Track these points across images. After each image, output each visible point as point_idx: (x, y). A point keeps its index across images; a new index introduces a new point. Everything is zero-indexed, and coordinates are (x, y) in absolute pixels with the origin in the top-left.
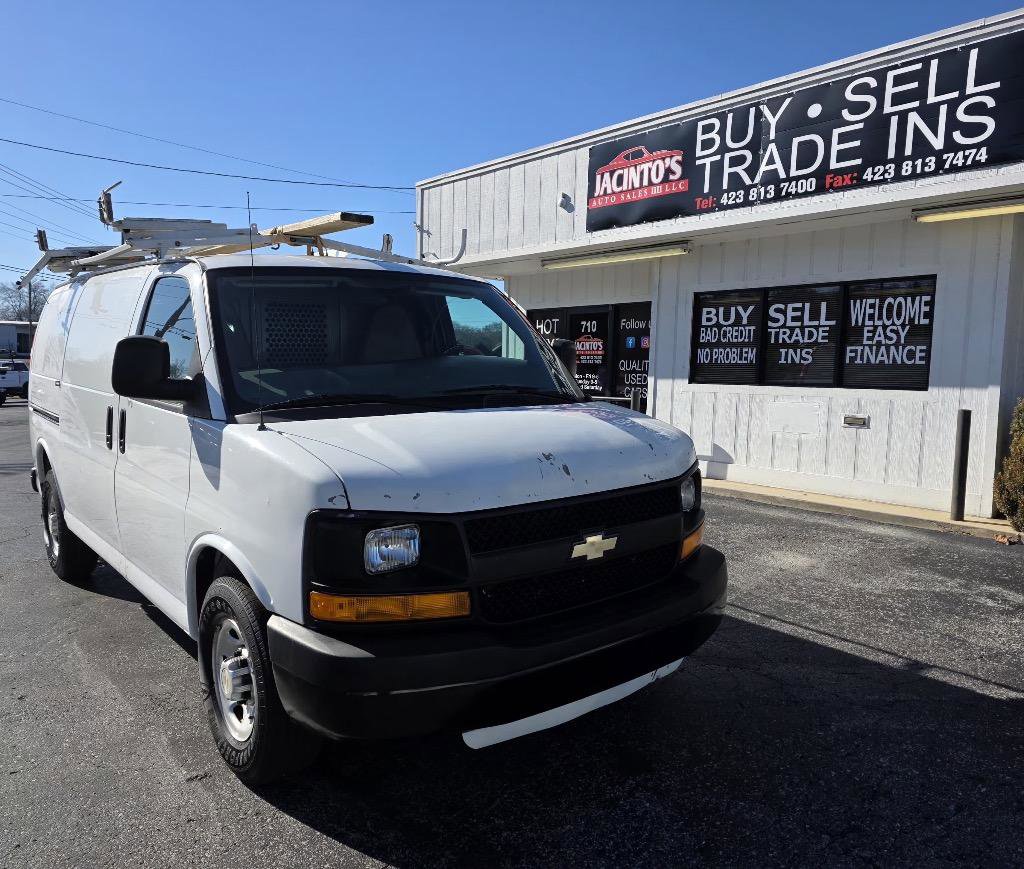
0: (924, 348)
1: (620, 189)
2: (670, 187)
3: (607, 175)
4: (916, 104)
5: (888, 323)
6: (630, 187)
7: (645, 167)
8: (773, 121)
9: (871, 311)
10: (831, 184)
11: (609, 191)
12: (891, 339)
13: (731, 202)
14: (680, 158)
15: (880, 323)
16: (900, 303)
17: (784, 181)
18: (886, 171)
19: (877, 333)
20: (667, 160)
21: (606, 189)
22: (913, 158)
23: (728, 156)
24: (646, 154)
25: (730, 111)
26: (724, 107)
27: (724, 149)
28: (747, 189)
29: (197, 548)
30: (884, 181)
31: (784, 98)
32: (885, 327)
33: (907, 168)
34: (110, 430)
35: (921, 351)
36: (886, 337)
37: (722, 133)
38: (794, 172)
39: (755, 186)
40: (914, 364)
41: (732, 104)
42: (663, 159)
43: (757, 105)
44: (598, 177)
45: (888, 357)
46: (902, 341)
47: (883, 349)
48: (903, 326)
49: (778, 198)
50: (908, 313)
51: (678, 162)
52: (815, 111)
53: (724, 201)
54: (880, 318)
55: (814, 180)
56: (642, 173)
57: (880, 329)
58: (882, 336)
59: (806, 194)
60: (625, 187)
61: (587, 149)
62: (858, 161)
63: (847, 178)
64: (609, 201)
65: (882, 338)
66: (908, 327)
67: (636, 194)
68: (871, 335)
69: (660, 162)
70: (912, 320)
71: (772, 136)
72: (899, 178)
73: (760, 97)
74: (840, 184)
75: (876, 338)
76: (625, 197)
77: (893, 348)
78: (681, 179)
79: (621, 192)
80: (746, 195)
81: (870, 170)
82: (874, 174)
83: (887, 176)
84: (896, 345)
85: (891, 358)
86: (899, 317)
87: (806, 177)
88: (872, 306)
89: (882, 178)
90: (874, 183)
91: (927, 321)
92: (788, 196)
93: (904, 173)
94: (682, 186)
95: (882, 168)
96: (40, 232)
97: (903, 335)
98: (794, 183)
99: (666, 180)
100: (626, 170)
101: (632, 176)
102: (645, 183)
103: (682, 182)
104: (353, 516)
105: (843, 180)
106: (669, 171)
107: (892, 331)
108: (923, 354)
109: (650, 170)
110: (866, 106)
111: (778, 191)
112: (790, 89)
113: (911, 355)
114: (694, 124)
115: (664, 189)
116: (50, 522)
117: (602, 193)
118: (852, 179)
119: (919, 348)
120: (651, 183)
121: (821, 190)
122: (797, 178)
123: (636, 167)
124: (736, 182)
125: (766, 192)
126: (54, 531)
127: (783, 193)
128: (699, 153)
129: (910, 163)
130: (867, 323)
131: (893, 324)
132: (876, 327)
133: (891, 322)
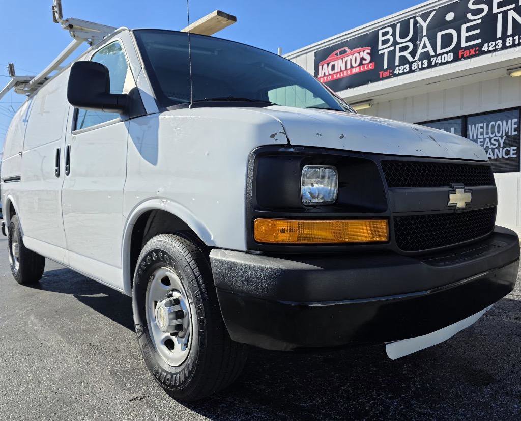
0: (516, 148)
1: (333, 72)
2: (364, 67)
3: (325, 66)
4: (513, 6)
5: (492, 136)
6: (339, 70)
7: (348, 59)
8: (425, 25)
9: (482, 130)
10: (463, 56)
11: (327, 74)
12: (495, 145)
13: (401, 72)
14: (369, 51)
15: (488, 136)
16: (499, 125)
17: (433, 56)
18: (496, 45)
19: (486, 143)
20: (362, 53)
21: (325, 73)
22: (513, 35)
23: (398, 47)
24: (348, 51)
25: (398, 23)
26: (394, 21)
27: (395, 43)
28: (411, 64)
29: (134, 216)
30: (496, 50)
31: (430, 12)
32: (490, 139)
33: (509, 42)
34: (58, 164)
35: (514, 150)
36: (492, 144)
37: (394, 35)
38: (439, 51)
39: (415, 61)
40: (510, 158)
41: (400, 19)
42: (359, 53)
43: (414, 18)
44: (320, 67)
45: (494, 154)
46: (502, 146)
47: (490, 151)
48: (502, 137)
49: (430, 66)
50: (504, 130)
51: (368, 53)
52: (450, 17)
53: (397, 71)
54: (487, 133)
55: (451, 54)
56: (346, 62)
57: (488, 140)
58: (489, 143)
59: (447, 62)
60: (336, 71)
61: (313, 53)
62: (479, 41)
63: (472, 52)
64: (327, 79)
65: (489, 145)
66: (505, 137)
67: (343, 74)
68: (482, 143)
69: (357, 55)
70: (507, 133)
71: (425, 33)
72: (504, 47)
73: (416, 13)
74: (468, 55)
75: (486, 145)
76: (337, 76)
77: (496, 150)
78: (370, 62)
79: (334, 73)
80: (410, 67)
81: (486, 45)
82: (489, 47)
83: (497, 47)
84: (498, 148)
85: (495, 155)
86: (499, 133)
87: (447, 53)
88: (482, 128)
89: (494, 48)
90: (489, 52)
91: (516, 133)
92: (436, 64)
93: (507, 44)
94: (371, 66)
95: (494, 43)
96: (10, 65)
97: (502, 142)
98: (439, 57)
99: (361, 64)
100: (337, 62)
101: (340, 64)
102: (349, 67)
103: (371, 64)
104: (292, 150)
105: (470, 52)
106: (362, 59)
107: (495, 140)
108: (515, 152)
109: (351, 60)
110: (482, 10)
111: (430, 62)
112: (434, 6)
113: (508, 152)
114: (377, 33)
115: (360, 69)
116: (14, 248)
117: (323, 75)
118: (475, 51)
119: (512, 148)
120: (352, 67)
121: (456, 59)
122: (441, 55)
123: (342, 59)
124: (404, 60)
125: (422, 64)
126: (16, 254)
127: (433, 64)
128: (380, 47)
129: (511, 38)
130: (480, 137)
131: (496, 136)
132: (485, 139)
133: (494, 135)
